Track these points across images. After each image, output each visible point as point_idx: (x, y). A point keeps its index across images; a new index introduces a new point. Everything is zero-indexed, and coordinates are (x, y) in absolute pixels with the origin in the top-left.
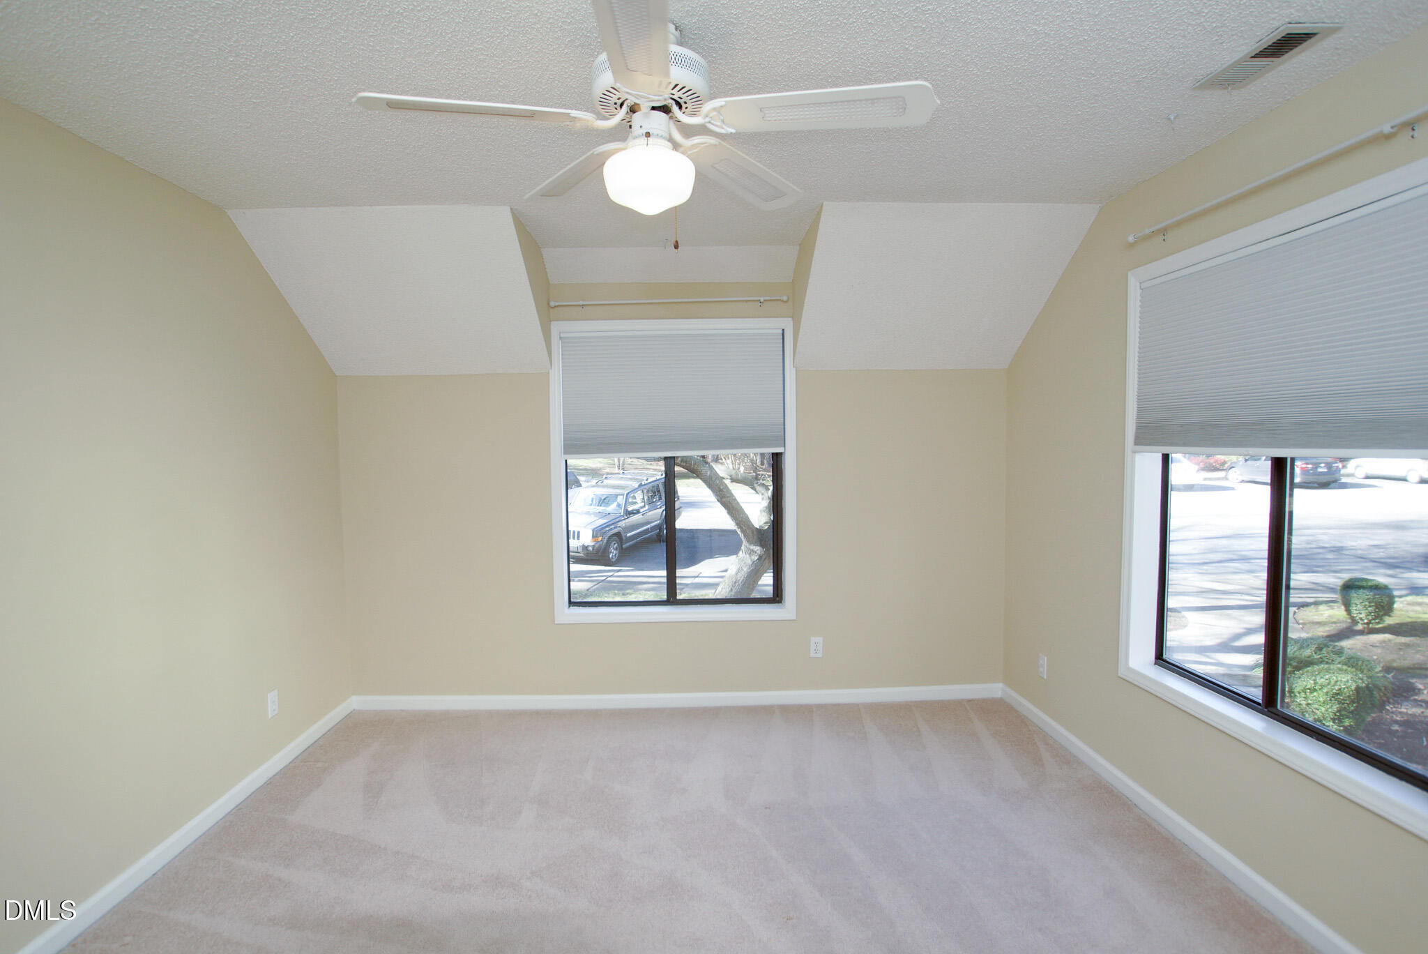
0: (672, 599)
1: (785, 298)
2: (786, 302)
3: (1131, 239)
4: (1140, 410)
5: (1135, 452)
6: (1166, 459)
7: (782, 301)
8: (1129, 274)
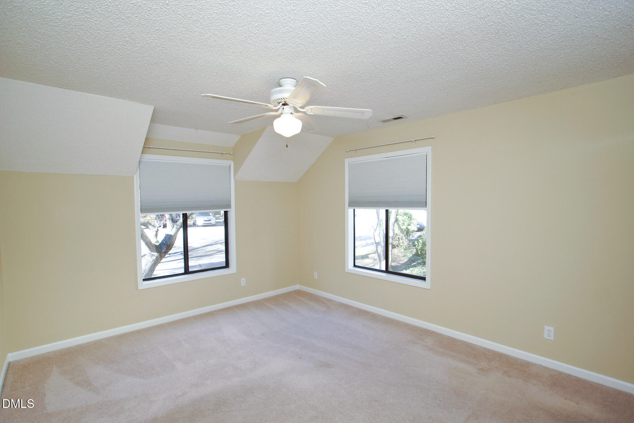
0: (187, 271)
1: (232, 153)
2: (232, 155)
3: (348, 150)
4: (349, 197)
5: (348, 209)
6: (354, 210)
7: (231, 154)
8: (345, 159)
